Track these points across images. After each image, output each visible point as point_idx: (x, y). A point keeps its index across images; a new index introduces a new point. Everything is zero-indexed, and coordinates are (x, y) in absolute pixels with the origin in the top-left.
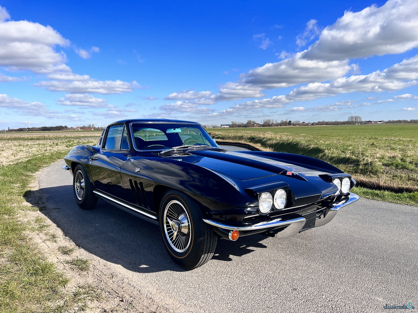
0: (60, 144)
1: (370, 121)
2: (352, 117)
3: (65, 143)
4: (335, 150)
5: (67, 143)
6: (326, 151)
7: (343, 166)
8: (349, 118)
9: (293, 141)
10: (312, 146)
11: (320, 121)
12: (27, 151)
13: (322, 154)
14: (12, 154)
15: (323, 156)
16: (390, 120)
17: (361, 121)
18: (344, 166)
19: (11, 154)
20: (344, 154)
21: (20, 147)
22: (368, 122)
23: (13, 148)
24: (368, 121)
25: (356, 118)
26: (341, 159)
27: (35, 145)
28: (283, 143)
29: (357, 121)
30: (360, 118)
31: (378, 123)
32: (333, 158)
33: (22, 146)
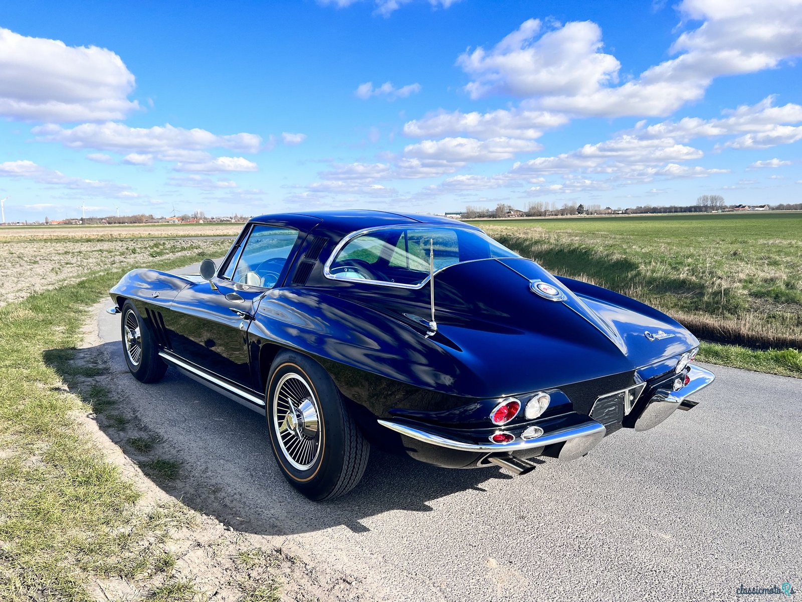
0: (139, 250)
1: (741, 207)
2: (705, 198)
3: (149, 249)
4: (659, 264)
5: (153, 248)
6: (642, 267)
7: (672, 297)
8: (698, 199)
9: (580, 246)
10: (616, 257)
11: (640, 206)
12: (79, 263)
13: (634, 273)
14: (53, 269)
15: (636, 276)
16: (782, 203)
17: (723, 205)
18: (674, 296)
19: (51, 269)
20: (675, 273)
21: (67, 256)
22: (737, 207)
23: (53, 257)
24: (738, 205)
25: (713, 199)
26: (669, 283)
27: (94, 253)
28: (561, 251)
29: (716, 206)
30: (722, 199)
31: (756, 209)
32: (654, 280)
33: (71, 254)
